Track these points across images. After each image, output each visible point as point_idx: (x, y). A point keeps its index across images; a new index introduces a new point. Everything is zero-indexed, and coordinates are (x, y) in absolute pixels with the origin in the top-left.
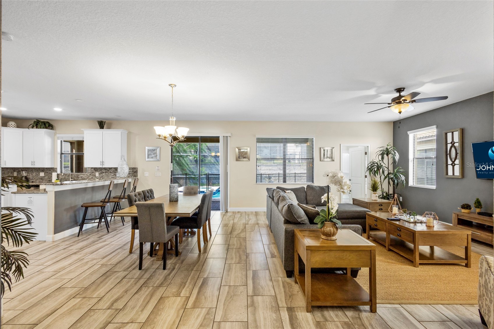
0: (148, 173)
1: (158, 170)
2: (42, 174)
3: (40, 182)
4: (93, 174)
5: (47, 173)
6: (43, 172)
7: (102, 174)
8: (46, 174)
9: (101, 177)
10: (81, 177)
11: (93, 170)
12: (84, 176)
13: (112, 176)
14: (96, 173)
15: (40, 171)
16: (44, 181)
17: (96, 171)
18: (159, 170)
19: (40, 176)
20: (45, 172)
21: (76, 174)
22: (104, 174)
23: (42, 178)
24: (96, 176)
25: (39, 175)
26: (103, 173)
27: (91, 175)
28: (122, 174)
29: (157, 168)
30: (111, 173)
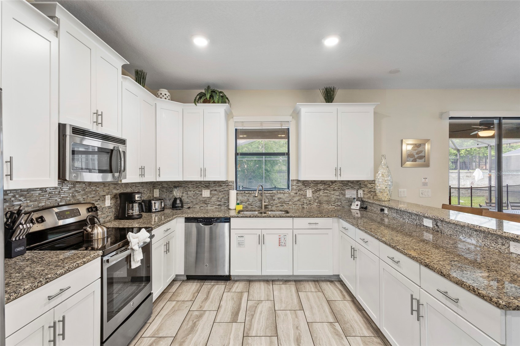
0: (406, 189)
1: (425, 184)
2: (206, 193)
3: (202, 208)
4: (302, 192)
5: (216, 190)
6: (209, 189)
7: (318, 193)
8: (213, 192)
9: (316, 198)
10: (279, 198)
11: (300, 184)
12: (284, 198)
13: (337, 196)
14: (307, 191)
15: (202, 187)
16: (209, 205)
17: (306, 186)
18: (427, 185)
19: (203, 196)
20: (211, 189)
21: (269, 193)
22: (321, 193)
23: (206, 200)
24: (308, 196)
25: (201, 194)
26: (320, 190)
27: (296, 194)
28: (387, 194)
29: (423, 180)
30: (334, 190)
